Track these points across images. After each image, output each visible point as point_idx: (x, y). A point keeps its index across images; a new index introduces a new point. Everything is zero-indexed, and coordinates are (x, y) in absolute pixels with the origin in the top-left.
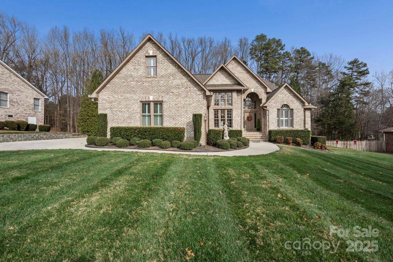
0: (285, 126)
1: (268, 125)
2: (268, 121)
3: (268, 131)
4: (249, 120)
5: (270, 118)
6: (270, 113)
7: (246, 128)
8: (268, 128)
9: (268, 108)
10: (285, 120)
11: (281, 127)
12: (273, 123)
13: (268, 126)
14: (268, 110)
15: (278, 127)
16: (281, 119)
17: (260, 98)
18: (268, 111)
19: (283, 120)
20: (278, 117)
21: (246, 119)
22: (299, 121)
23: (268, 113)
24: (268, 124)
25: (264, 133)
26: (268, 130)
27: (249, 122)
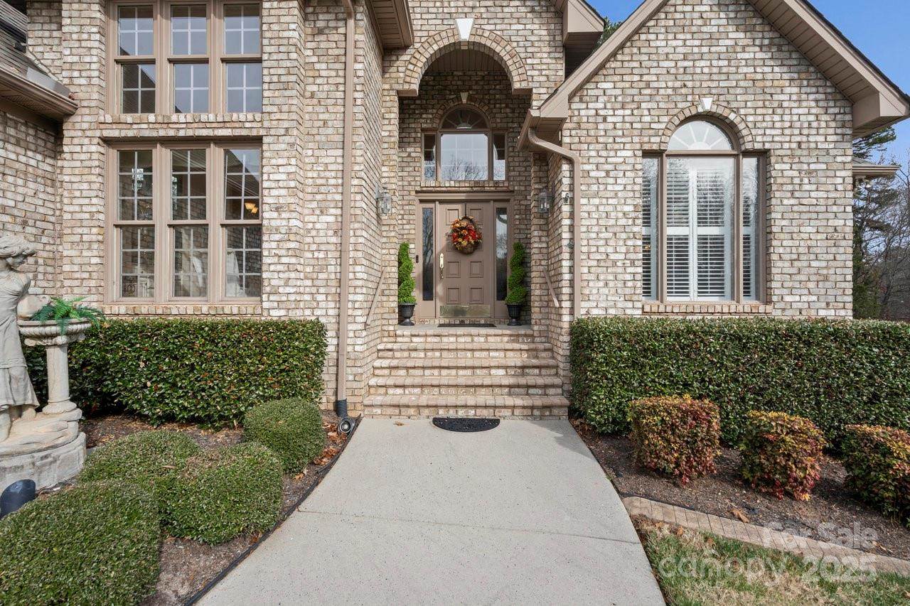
0: (703, 288)
1: (567, 277)
2: (572, 246)
3: (566, 326)
4: (463, 252)
5: (584, 223)
6: (581, 188)
7: (447, 299)
8: (566, 304)
9: (566, 140)
10: (703, 239)
11: (669, 299)
12: (606, 262)
13: (566, 290)
14: (570, 161)
15: (647, 292)
16: (670, 231)
17: (517, 86)
18: (565, 167)
19: (684, 240)
20: (647, 223)
21: (441, 241)
22: (821, 246)
23: (566, 181)
24: (572, 270)
25: (547, 335)
26: (566, 318)
27: (465, 261)
